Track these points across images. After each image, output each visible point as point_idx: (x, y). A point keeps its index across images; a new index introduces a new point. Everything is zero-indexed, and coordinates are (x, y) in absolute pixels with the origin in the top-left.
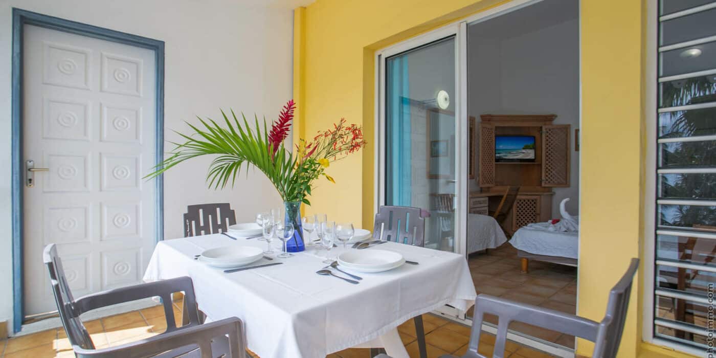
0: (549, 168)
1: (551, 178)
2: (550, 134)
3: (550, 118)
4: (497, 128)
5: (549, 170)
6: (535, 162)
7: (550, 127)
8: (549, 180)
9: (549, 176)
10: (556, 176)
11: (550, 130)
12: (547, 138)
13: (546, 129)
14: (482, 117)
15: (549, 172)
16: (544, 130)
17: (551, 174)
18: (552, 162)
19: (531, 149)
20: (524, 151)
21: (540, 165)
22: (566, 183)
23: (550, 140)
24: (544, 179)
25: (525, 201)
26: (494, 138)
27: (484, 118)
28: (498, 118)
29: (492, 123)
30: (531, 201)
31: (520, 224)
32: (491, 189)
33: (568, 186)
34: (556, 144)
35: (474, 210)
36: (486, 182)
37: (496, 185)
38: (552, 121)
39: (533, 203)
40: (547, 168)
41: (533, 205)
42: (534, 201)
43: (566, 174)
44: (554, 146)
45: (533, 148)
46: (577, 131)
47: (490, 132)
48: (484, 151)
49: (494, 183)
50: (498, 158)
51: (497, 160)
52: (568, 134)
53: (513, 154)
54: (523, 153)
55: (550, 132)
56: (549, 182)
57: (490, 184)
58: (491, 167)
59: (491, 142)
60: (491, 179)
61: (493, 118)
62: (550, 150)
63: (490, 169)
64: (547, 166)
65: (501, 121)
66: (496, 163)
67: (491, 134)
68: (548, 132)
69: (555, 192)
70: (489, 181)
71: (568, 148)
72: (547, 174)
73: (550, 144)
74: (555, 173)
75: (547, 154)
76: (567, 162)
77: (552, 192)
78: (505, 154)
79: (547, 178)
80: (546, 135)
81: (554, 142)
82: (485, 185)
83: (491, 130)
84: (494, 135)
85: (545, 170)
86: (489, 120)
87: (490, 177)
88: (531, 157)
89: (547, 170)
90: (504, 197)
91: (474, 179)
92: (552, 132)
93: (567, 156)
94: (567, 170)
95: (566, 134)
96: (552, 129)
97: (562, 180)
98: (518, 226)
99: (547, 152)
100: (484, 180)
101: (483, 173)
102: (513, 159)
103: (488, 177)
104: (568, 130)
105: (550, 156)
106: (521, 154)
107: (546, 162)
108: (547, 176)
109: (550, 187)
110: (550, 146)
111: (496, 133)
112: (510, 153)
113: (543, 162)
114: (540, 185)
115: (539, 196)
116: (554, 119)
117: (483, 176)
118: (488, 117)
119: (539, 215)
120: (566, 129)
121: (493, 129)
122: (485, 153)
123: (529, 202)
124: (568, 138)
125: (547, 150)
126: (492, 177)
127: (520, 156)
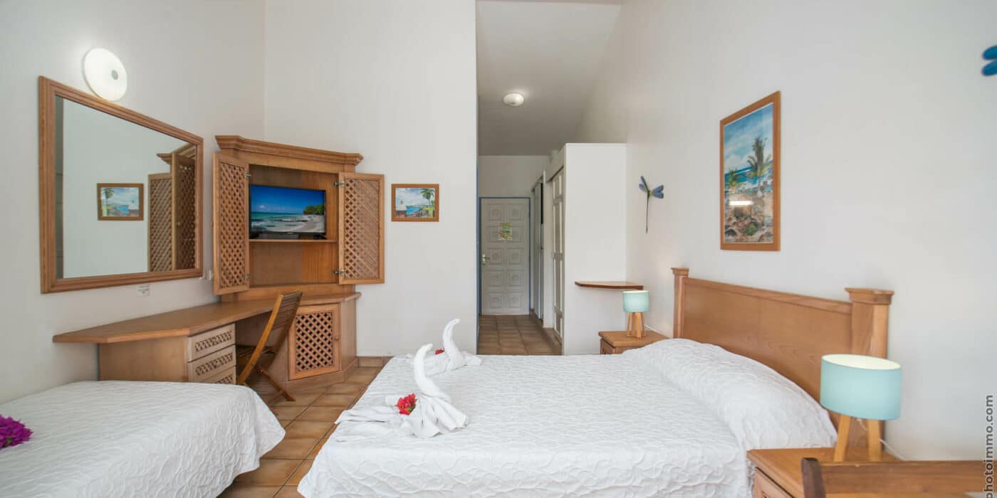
0: (351, 250)
1: (355, 268)
2: (351, 189)
3: (351, 160)
4: (252, 167)
5: (351, 254)
6: (325, 239)
7: (350, 175)
8: (351, 272)
9: (351, 264)
10: (362, 264)
12: (348, 196)
13: (345, 179)
15: (351, 257)
16: (341, 180)
17: (354, 261)
18: (355, 239)
20: (306, 217)
21: (336, 244)
22: (379, 277)
23: (351, 200)
24: (343, 271)
25: (311, 317)
26: (246, 190)
27: (226, 142)
28: (255, 147)
29: (242, 155)
30: (322, 316)
31: (303, 363)
32: (241, 298)
33: (382, 281)
34: (362, 207)
35: (198, 363)
36: (230, 282)
37: (252, 286)
38: (354, 165)
39: (326, 319)
40: (347, 250)
41: (326, 323)
42: (329, 315)
43: (378, 260)
44: (358, 211)
45: (322, 212)
46: (394, 187)
47: (237, 173)
48: (224, 214)
49: (248, 282)
50: (255, 230)
51: (255, 234)
52: (381, 191)
53: (286, 223)
54: (303, 221)
55: (351, 185)
56: (351, 275)
57: (238, 285)
58: (240, 250)
59: (240, 195)
60: (240, 275)
61: (244, 145)
62: (351, 218)
63: (238, 254)
64: (348, 247)
65: (261, 154)
66: (252, 240)
67: (240, 178)
68: (348, 185)
69: (360, 293)
70: (238, 280)
71: (381, 215)
72: (348, 261)
73: (351, 207)
74: (360, 259)
75: (348, 225)
76: (379, 240)
77: (354, 293)
78: (269, 223)
79: (348, 268)
80: (345, 189)
81: (358, 204)
82: (227, 288)
83: (240, 170)
84: (246, 182)
85: (345, 254)
86: (234, 149)
87: (238, 272)
88: (319, 228)
89: (348, 254)
90: (272, 316)
91: (200, 278)
92: (355, 185)
93: (379, 228)
94: (379, 253)
95: (378, 191)
96: (356, 180)
97: (371, 270)
98: (300, 367)
99: (347, 221)
100: (224, 277)
101: (222, 264)
102: (286, 233)
103: (233, 272)
104: (381, 184)
105: (351, 228)
106: (301, 224)
107: (345, 239)
108: (347, 265)
109: (351, 285)
110: (351, 211)
111: (250, 179)
112: (281, 220)
113: (341, 239)
114: (337, 282)
115: (336, 306)
116: (358, 163)
117: (222, 269)
118: (235, 142)
119: (338, 340)
120: (377, 181)
121: (243, 168)
122: (227, 219)
123: (320, 318)
124: (381, 198)
125: (348, 218)
126: (242, 271)
127: (299, 228)
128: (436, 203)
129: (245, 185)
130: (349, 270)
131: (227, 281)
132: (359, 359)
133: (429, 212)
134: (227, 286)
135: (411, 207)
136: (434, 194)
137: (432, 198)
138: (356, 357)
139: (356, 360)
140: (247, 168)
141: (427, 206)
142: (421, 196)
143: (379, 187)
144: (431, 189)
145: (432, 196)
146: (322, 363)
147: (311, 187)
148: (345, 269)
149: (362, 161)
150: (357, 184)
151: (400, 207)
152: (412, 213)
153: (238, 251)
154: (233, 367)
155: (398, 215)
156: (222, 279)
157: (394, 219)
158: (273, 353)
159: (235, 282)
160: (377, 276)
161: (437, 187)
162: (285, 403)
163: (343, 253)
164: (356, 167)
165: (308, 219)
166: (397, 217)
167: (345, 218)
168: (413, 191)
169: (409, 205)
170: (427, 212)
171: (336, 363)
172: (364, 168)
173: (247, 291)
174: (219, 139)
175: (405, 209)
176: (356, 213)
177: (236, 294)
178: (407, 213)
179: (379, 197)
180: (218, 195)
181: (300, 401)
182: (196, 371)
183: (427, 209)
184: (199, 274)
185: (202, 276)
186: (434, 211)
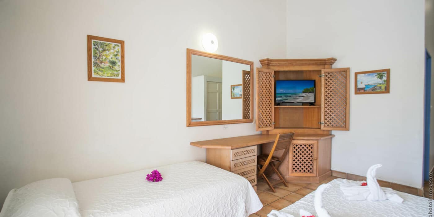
0: (328, 111)
1: (330, 121)
2: (329, 78)
3: (330, 62)
4: (276, 72)
5: (328, 113)
6: (314, 105)
7: (329, 70)
8: (328, 123)
9: (328, 119)
10: (335, 119)
11: (329, 74)
12: (327, 82)
13: (325, 73)
14: (262, 62)
15: (328, 115)
16: (323, 74)
17: (331, 117)
18: (331, 105)
19: (310, 92)
20: (304, 94)
21: (320, 108)
22: (346, 127)
23: (329, 84)
24: (323, 122)
25: (301, 146)
26: (273, 83)
27: (263, 62)
28: (277, 62)
29: (271, 67)
30: (307, 146)
31: (296, 169)
32: (270, 133)
33: (348, 130)
34: (335, 87)
35: (236, 162)
36: (264, 126)
37: (275, 128)
38: (331, 64)
39: (309, 148)
40: (326, 111)
41: (309, 150)
42: (311, 146)
43: (346, 117)
44: (333, 89)
45: (314, 91)
46: (356, 74)
47: (268, 76)
48: (261, 95)
49: (273, 126)
50: (278, 102)
51: (277, 103)
52: (348, 77)
53: (293, 98)
54: (302, 96)
55: (329, 76)
56: (328, 125)
57: (268, 127)
58: (270, 111)
59: (269, 86)
60: (269, 123)
61: (272, 62)
62: (329, 94)
63: (268, 113)
64: (326, 109)
65: (280, 65)
66: (276, 106)
67: (269, 78)
68: (327, 76)
69: (334, 136)
70: (268, 125)
71: (348, 91)
72: (326, 117)
73: (329, 88)
74: (334, 116)
75: (326, 98)
76: (346, 106)
77: (331, 135)
78: (285, 98)
79: (326, 121)
80: (325, 78)
81: (333, 86)
82: (262, 128)
83: (269, 74)
84: (273, 80)
85: (325, 114)
86: (267, 65)
87: (268, 121)
88: (311, 100)
89: (326, 113)
90: (274, 144)
91: (252, 123)
92: (331, 76)
93: (346, 99)
94: (346, 113)
95: (346, 77)
96: (331, 72)
97: (340, 123)
98: (294, 171)
99: (326, 96)
100: (261, 123)
101: (260, 117)
102: (293, 103)
103: (265, 121)
104: (348, 74)
105: (329, 100)
106: (301, 98)
107: (325, 105)
108: (326, 119)
109: (329, 131)
110: (329, 90)
111: (275, 78)
112: (291, 97)
113: (323, 106)
114: (320, 128)
115: (316, 141)
116: (333, 63)
117: (260, 120)
118: (267, 62)
119: (316, 160)
120: (345, 72)
121: (271, 73)
122: (263, 97)
123: (306, 147)
124: (348, 82)
125: (326, 94)
126: (270, 121)
127: (300, 100)
128: (388, 82)
129: (272, 81)
130: (327, 122)
131: (262, 125)
132: (332, 171)
133: (382, 88)
134: (262, 127)
135: (369, 85)
136: (386, 75)
137: (385, 78)
138: (331, 170)
139: (331, 171)
140: (273, 73)
141: (380, 84)
142: (376, 78)
143: (346, 75)
144: (383, 73)
145: (384, 77)
146: (307, 171)
147: (308, 78)
148: (324, 121)
149: (336, 62)
150: (332, 75)
151: (360, 86)
152: (368, 89)
153: (268, 111)
154: (255, 165)
155: (359, 91)
156: (260, 124)
157: (356, 93)
158: (280, 161)
159: (267, 125)
160: (345, 126)
161: (388, 71)
162: (283, 187)
163: (324, 113)
164: (333, 65)
165: (305, 95)
166: (359, 92)
167: (325, 94)
168: (369, 75)
169: (367, 84)
170: (380, 88)
171: (315, 172)
172: (337, 65)
173: (273, 130)
174: (261, 61)
175: (364, 87)
176: (332, 91)
177: (268, 131)
178: (365, 89)
179: (346, 81)
180: (258, 86)
181: (291, 188)
182: (235, 165)
183: (380, 86)
184: (252, 121)
185: (253, 122)
186: (386, 87)
